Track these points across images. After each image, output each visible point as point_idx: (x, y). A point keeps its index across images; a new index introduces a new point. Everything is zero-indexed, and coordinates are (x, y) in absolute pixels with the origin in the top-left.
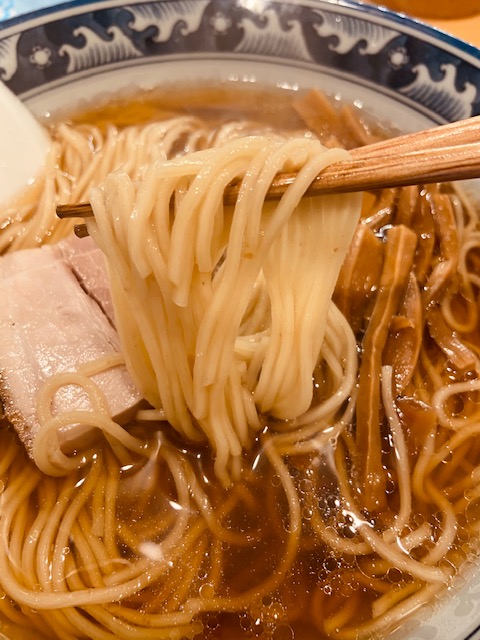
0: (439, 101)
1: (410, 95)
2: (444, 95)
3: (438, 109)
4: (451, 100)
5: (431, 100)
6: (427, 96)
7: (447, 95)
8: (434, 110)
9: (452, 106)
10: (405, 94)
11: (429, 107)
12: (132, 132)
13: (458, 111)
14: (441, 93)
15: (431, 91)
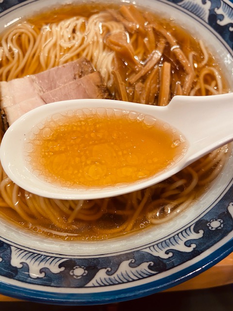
0: (195, 9)
1: (183, 6)
2: (197, 6)
3: (195, 13)
4: (200, 8)
5: (192, 8)
6: (190, 6)
7: (199, 6)
8: (193, 13)
9: (200, 11)
10: (180, 6)
11: (191, 11)
12: (54, 26)
13: (203, 13)
14: (196, 5)
15: (191, 4)
